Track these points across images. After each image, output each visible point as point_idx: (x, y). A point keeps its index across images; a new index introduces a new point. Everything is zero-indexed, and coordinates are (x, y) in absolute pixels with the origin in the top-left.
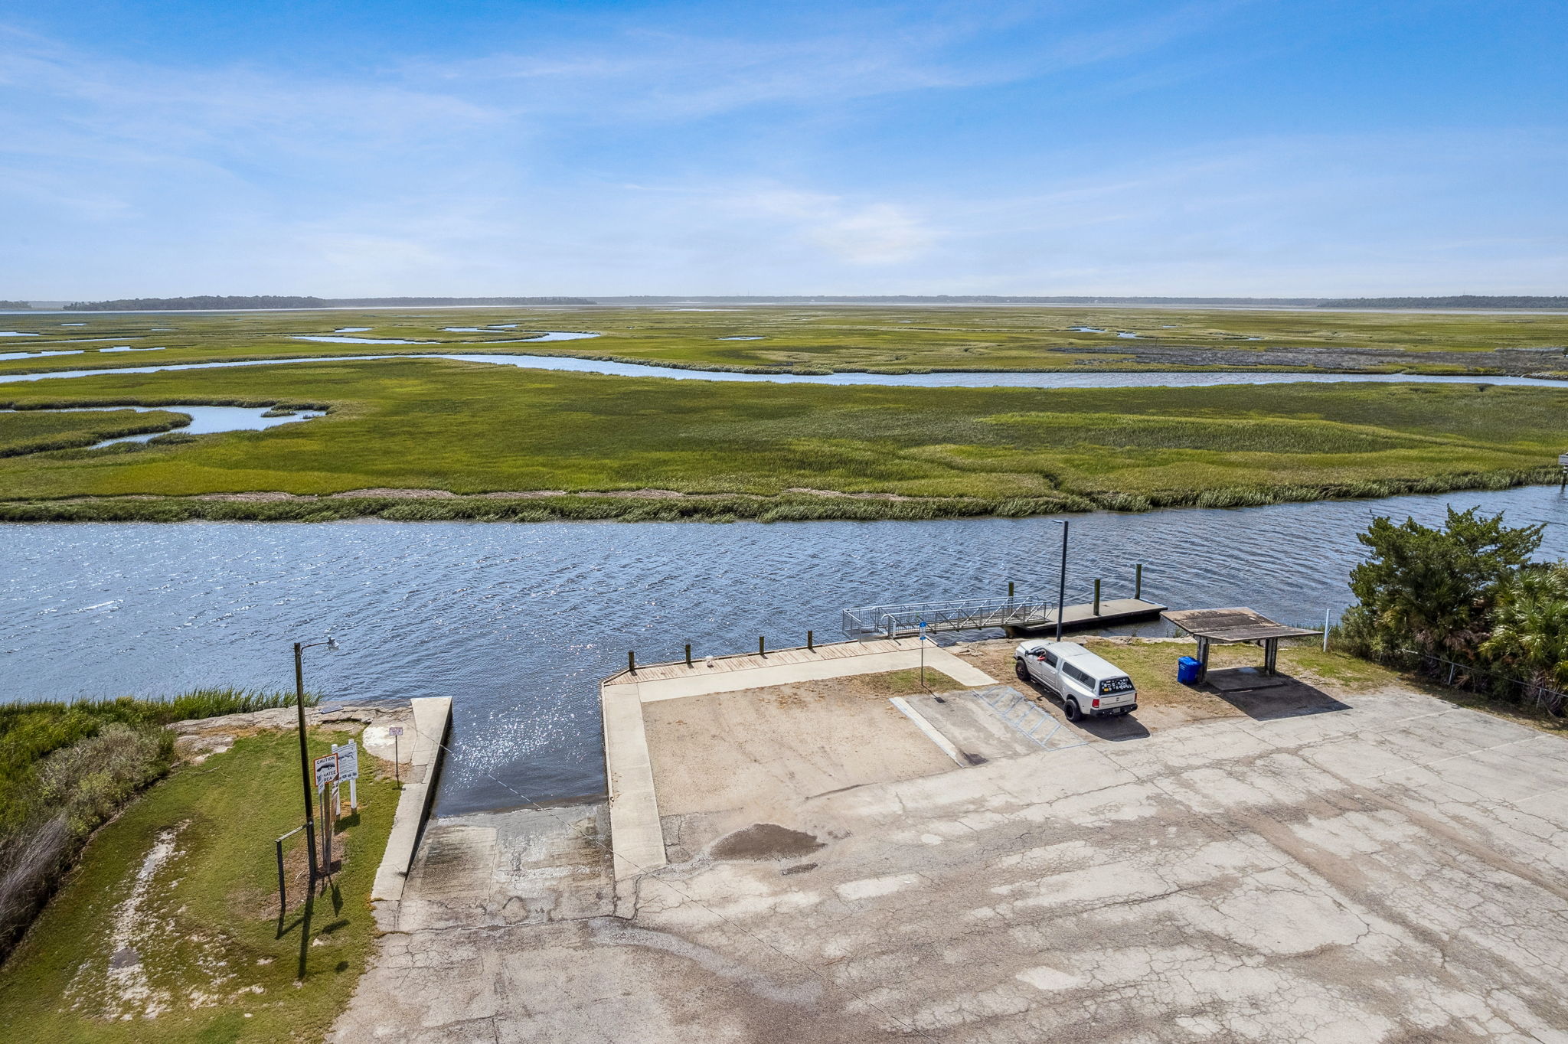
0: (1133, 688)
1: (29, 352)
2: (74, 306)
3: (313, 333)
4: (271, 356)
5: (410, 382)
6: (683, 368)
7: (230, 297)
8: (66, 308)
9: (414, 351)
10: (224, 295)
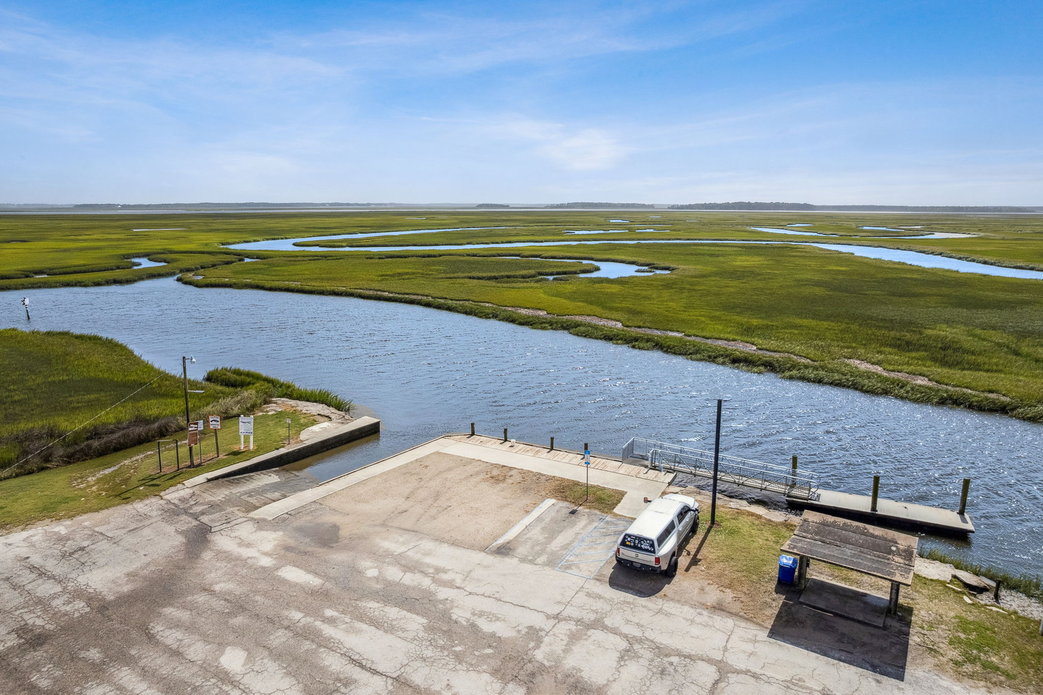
0: (654, 552)
1: (604, 230)
2: (673, 207)
3: (761, 226)
4: (712, 238)
5: (753, 259)
6: (992, 264)
7: (755, 203)
8: (669, 208)
9: (804, 240)
10: (753, 201)
